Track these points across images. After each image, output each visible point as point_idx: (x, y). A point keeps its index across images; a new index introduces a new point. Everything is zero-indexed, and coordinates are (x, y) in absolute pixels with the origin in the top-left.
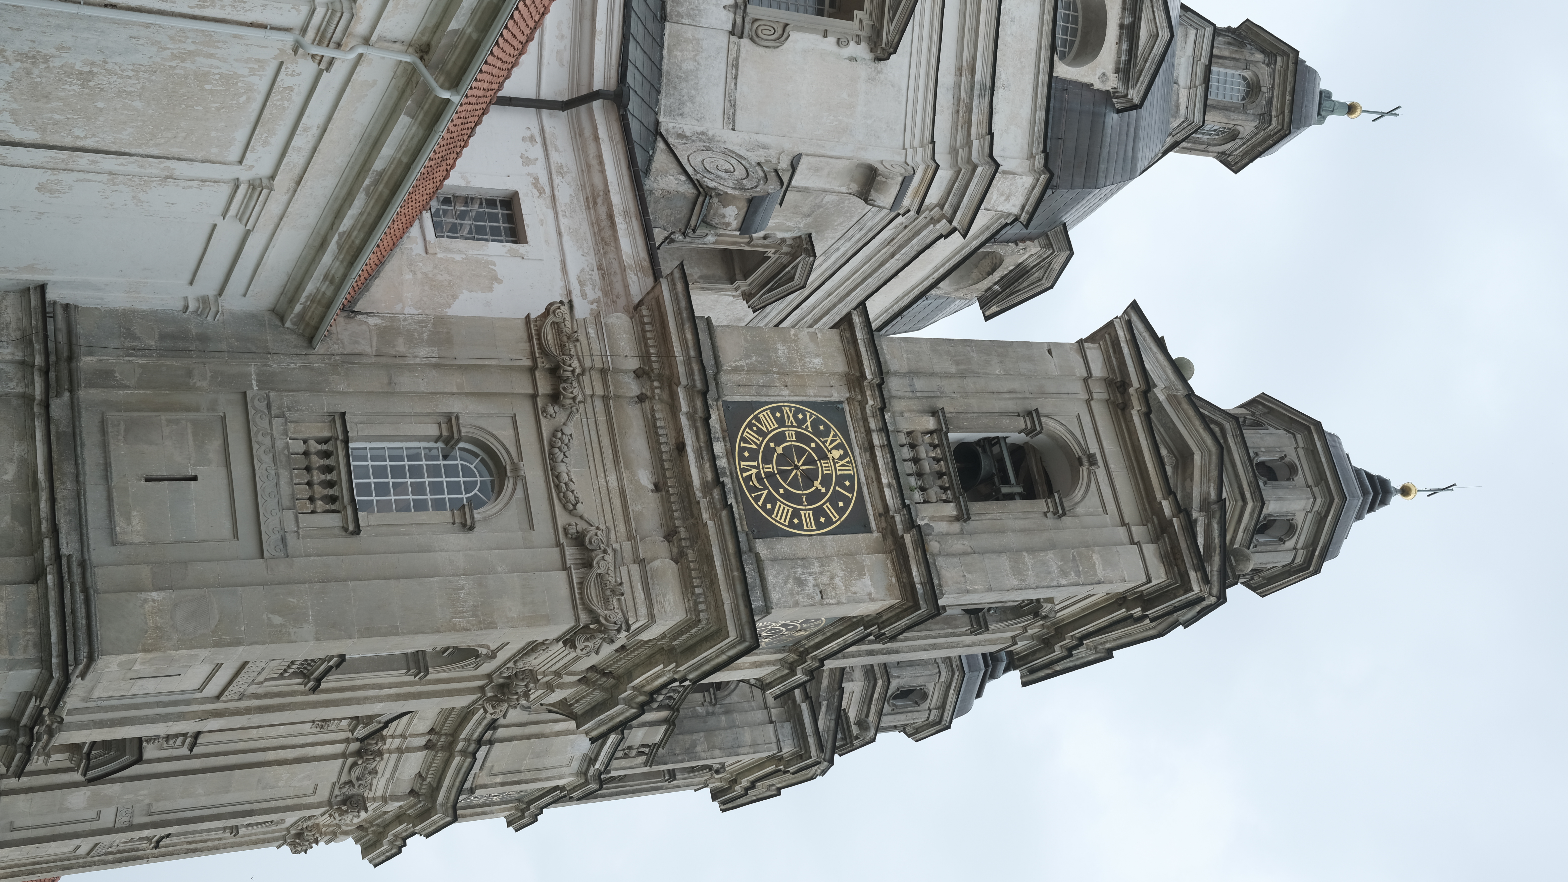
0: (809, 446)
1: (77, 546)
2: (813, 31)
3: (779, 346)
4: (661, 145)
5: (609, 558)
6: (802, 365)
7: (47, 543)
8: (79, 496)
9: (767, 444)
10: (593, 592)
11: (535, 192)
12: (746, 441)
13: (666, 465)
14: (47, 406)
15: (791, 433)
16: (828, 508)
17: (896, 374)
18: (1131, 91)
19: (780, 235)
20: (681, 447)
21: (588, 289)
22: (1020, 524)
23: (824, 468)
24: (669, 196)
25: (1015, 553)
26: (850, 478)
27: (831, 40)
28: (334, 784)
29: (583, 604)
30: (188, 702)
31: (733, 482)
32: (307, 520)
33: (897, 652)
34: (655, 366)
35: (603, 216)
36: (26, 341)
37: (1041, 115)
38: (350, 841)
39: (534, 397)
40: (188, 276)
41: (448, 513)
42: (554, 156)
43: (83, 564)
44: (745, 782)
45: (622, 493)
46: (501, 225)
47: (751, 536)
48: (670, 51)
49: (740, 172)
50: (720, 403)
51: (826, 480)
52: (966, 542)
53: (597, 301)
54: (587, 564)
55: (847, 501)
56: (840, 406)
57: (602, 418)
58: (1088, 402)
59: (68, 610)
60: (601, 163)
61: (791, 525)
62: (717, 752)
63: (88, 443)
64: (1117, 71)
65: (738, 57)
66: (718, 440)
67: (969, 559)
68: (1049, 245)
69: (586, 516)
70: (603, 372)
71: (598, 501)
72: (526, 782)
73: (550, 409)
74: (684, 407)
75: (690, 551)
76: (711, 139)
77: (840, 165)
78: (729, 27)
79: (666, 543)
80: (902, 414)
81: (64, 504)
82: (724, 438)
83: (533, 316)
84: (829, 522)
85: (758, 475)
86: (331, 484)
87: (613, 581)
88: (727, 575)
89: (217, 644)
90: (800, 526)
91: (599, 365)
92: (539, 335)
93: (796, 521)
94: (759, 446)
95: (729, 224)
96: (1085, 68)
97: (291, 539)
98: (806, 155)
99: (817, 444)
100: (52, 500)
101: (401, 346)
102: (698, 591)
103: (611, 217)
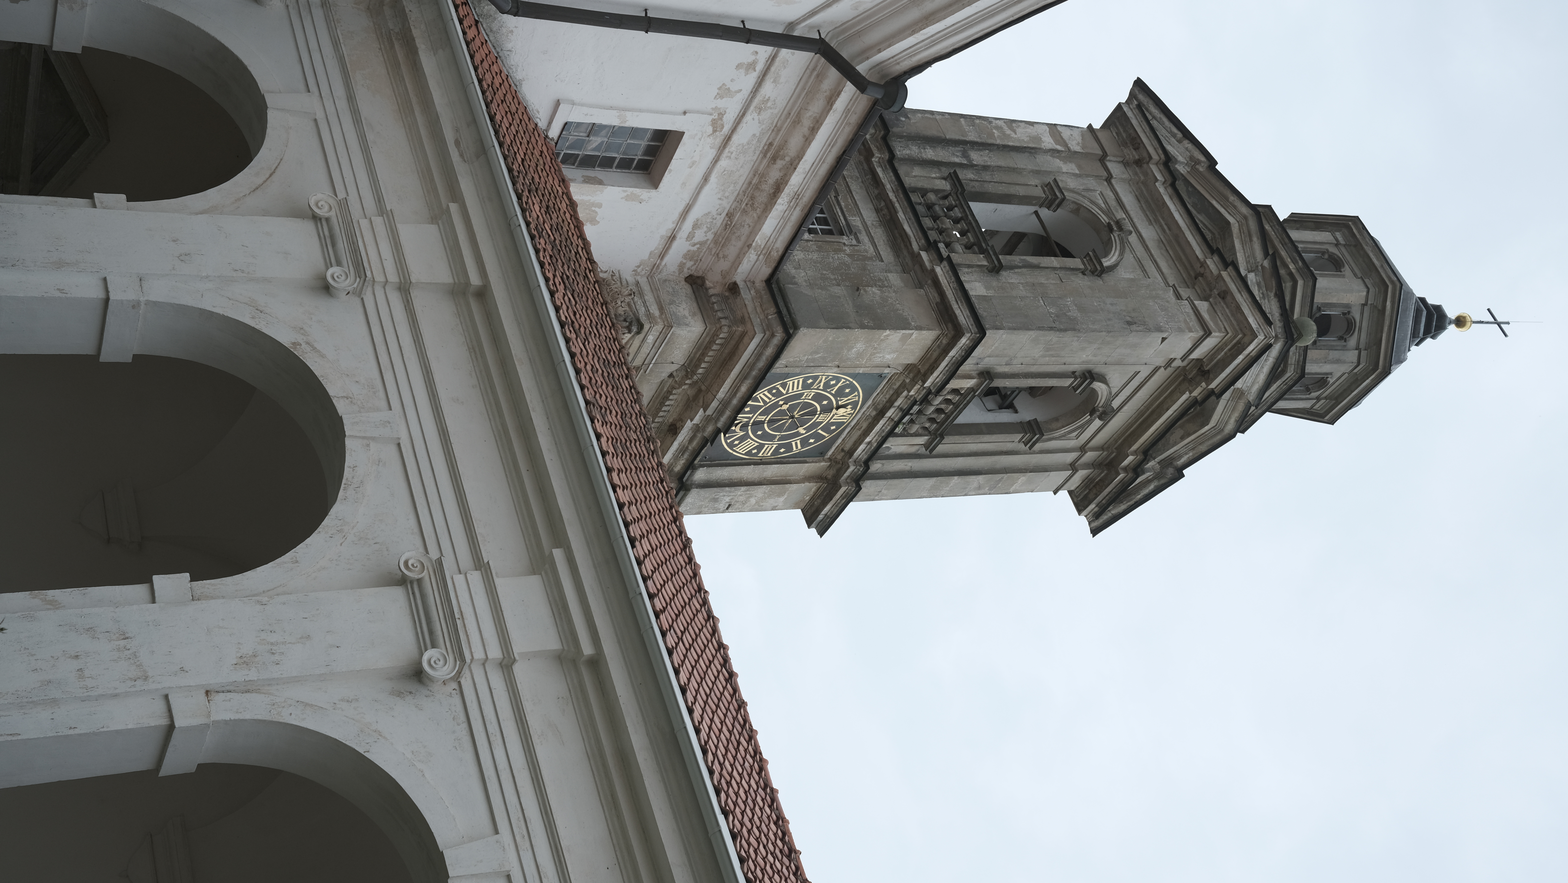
0: (820, 403)
9: (777, 402)
11: (710, 130)
12: (755, 400)
16: (796, 442)
21: (700, 233)
23: (820, 419)
26: (840, 424)
42: (766, 91)
51: (813, 426)
53: (702, 244)
56: (884, 375)
61: (747, 453)
84: (788, 450)
85: (746, 422)
93: (754, 452)
94: (766, 404)
99: (830, 402)
103: (778, 189)
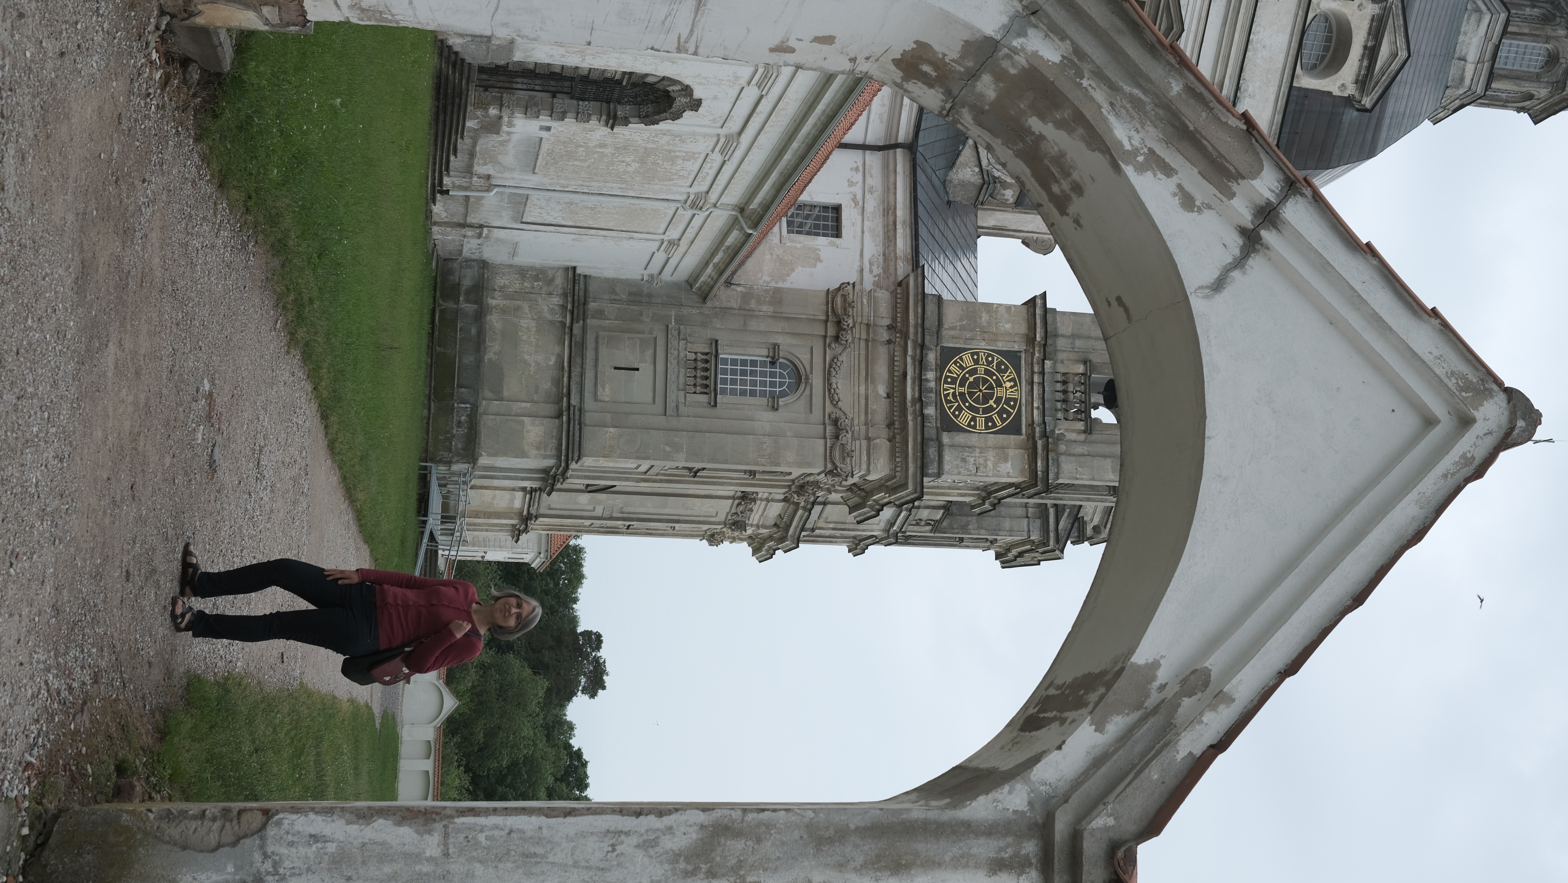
1: (579, 400)
3: (984, 315)
4: (970, 142)
5: (849, 436)
6: (997, 328)
7: (565, 399)
8: (582, 375)
9: (964, 375)
10: (837, 453)
11: (853, 204)
13: (895, 384)
14: (571, 329)
15: (981, 369)
17: (1063, 336)
18: (1365, 99)
20: (905, 375)
21: (874, 268)
28: (728, 513)
29: (831, 459)
30: (630, 473)
31: (936, 397)
32: (691, 398)
34: (899, 325)
35: (891, 223)
36: (565, 295)
37: (1278, 118)
38: (745, 544)
39: (825, 337)
40: (644, 266)
41: (765, 400)
43: (580, 410)
44: (1014, 552)
45: (867, 397)
46: (830, 223)
47: (940, 430)
51: (998, 401)
53: (879, 275)
54: (837, 437)
55: (1009, 414)
57: (863, 352)
59: (571, 433)
63: (589, 348)
64: (1356, 82)
66: (932, 370)
67: (1083, 459)
69: (843, 408)
70: (868, 325)
71: (852, 401)
72: (849, 530)
73: (833, 345)
74: (910, 352)
75: (898, 436)
79: (887, 430)
81: (575, 379)
82: (936, 370)
83: (831, 290)
86: (706, 378)
87: (849, 448)
88: (914, 454)
89: (638, 458)
90: (974, 427)
91: (865, 321)
92: (833, 301)
96: (1327, 80)
97: (681, 407)
100: (570, 377)
101: (753, 305)
102: (898, 460)
103: (894, 224)
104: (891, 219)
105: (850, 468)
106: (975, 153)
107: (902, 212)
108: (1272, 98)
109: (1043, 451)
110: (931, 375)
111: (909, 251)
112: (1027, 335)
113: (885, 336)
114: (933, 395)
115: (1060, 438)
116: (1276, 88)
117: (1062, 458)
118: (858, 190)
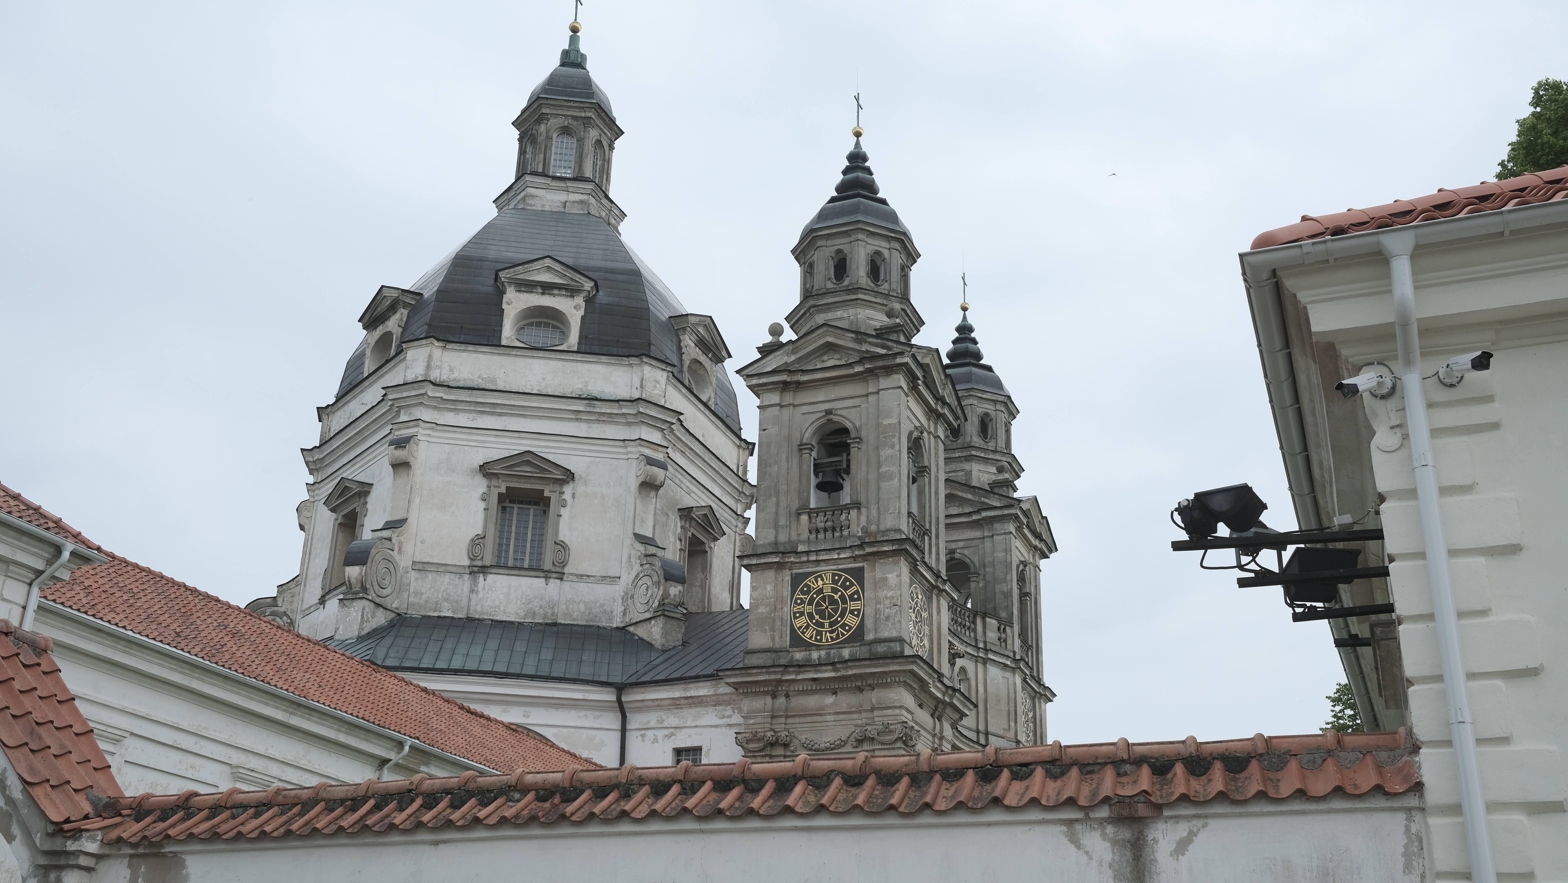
0: (816, 598)
2: (557, 524)
3: (760, 611)
4: (631, 629)
5: (869, 728)
6: (771, 598)
9: (813, 624)
10: (887, 738)
11: (673, 737)
12: (811, 637)
13: (823, 687)
15: (808, 609)
16: (850, 592)
17: (776, 537)
18: (586, 288)
19: (679, 530)
20: (814, 680)
21: (727, 714)
22: (864, 468)
23: (827, 591)
24: (665, 634)
25: (880, 477)
26: (834, 575)
27: (563, 511)
29: (892, 744)
31: (833, 649)
33: (938, 518)
34: (770, 689)
35: (687, 701)
37: (604, 359)
42: (653, 724)
44: (1036, 542)
45: (837, 713)
46: (690, 757)
47: (862, 643)
48: (574, 620)
49: (646, 580)
50: (791, 650)
51: (835, 591)
52: (873, 507)
53: (733, 709)
54: (872, 739)
55: (846, 579)
56: (794, 576)
57: (797, 720)
58: (794, 406)
60: (657, 700)
61: (857, 616)
62: (1009, 577)
64: (573, 296)
65: (576, 575)
66: (810, 654)
67: (882, 509)
68: (684, 329)
69: (848, 735)
70: (773, 717)
71: (840, 727)
73: (792, 748)
74: (793, 677)
75: (868, 682)
76: (626, 593)
77: (639, 506)
78: (558, 581)
79: (864, 692)
80: (799, 535)
82: (810, 650)
83: (743, 754)
84: (857, 592)
85: (831, 632)
87: (881, 727)
88: (882, 666)
90: (859, 610)
91: (769, 720)
92: (753, 751)
93: (856, 613)
94: (815, 629)
95: (680, 591)
96: (571, 321)
98: (634, 529)
99: (814, 594)
102: (889, 681)
103: (687, 698)
104: (683, 702)
105: (899, 725)
106: (641, 624)
107: (675, 692)
108: (587, 366)
109: (874, 546)
110: (815, 655)
111: (708, 683)
112: (776, 570)
113: (781, 700)
114: (832, 651)
115: (865, 530)
116: (579, 364)
117: (882, 527)
118: (661, 734)
